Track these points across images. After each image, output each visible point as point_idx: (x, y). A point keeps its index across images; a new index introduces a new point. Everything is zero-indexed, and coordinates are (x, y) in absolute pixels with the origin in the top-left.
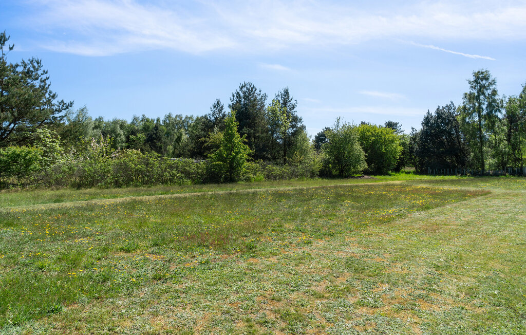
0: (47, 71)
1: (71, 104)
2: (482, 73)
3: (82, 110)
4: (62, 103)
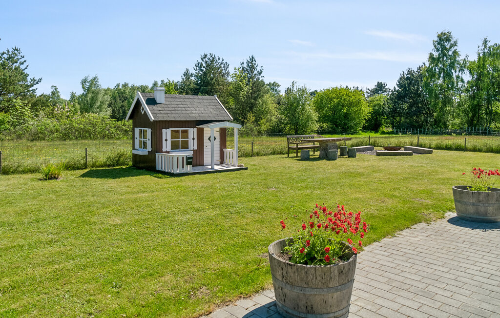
0: (24, 56)
1: (40, 80)
2: (445, 34)
3: (94, 79)
4: (34, 80)
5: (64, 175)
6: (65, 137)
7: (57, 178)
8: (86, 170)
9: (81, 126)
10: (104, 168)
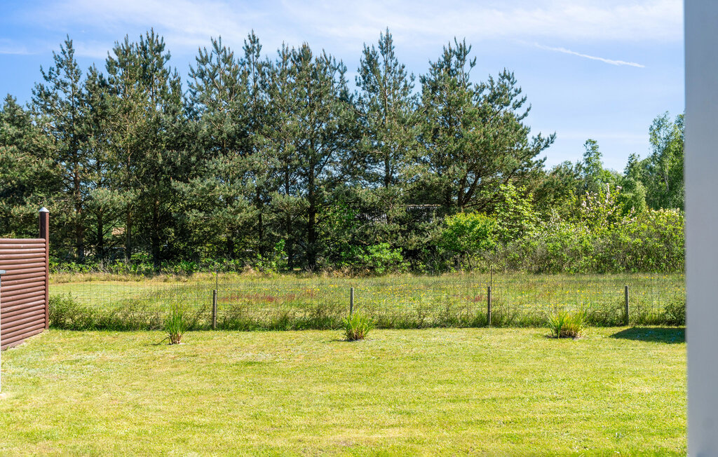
0: (520, 89)
1: (552, 138)
4: (539, 139)
5: (584, 332)
6: (603, 265)
7: (574, 337)
8: (625, 328)
9: (638, 240)
10: (660, 326)
